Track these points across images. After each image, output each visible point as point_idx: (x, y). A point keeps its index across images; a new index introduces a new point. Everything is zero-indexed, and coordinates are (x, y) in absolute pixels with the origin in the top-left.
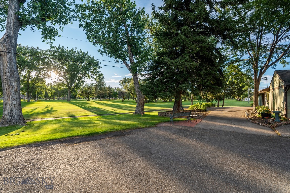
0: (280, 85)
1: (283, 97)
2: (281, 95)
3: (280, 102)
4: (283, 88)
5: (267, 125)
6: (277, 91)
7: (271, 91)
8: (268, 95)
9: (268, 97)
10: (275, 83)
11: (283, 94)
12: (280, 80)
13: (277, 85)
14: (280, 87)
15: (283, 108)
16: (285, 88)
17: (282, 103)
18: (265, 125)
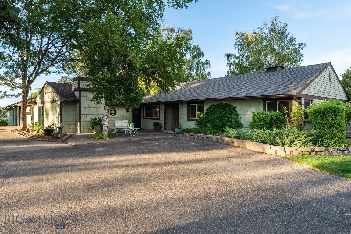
0: (54, 99)
1: (58, 112)
2: (54, 110)
3: (53, 118)
4: (59, 103)
5: (58, 140)
6: (48, 106)
7: (39, 105)
8: (33, 109)
9: (33, 112)
10: (46, 96)
11: (58, 110)
12: (55, 94)
13: (49, 98)
14: (53, 101)
15: (58, 123)
16: (61, 103)
17: (56, 118)
18: (55, 140)
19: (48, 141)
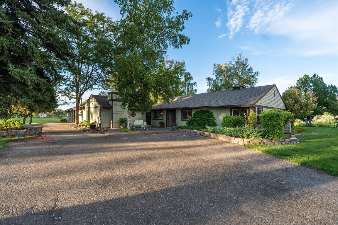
1: (98, 114)
2: (96, 113)
3: (96, 118)
4: (99, 108)
5: (99, 132)
6: (92, 110)
7: (86, 109)
8: (83, 112)
9: (83, 114)
10: (91, 104)
11: (99, 112)
12: (96, 102)
13: (93, 105)
14: (95, 107)
16: (101, 108)
17: (97, 118)
18: (97, 132)
19: (93, 132)
